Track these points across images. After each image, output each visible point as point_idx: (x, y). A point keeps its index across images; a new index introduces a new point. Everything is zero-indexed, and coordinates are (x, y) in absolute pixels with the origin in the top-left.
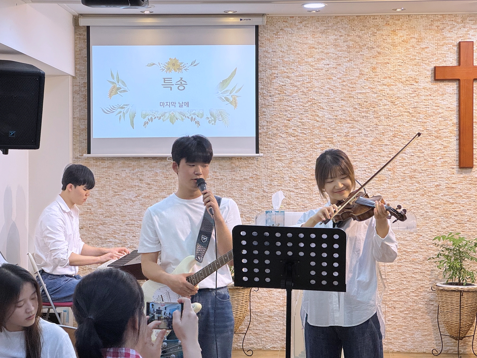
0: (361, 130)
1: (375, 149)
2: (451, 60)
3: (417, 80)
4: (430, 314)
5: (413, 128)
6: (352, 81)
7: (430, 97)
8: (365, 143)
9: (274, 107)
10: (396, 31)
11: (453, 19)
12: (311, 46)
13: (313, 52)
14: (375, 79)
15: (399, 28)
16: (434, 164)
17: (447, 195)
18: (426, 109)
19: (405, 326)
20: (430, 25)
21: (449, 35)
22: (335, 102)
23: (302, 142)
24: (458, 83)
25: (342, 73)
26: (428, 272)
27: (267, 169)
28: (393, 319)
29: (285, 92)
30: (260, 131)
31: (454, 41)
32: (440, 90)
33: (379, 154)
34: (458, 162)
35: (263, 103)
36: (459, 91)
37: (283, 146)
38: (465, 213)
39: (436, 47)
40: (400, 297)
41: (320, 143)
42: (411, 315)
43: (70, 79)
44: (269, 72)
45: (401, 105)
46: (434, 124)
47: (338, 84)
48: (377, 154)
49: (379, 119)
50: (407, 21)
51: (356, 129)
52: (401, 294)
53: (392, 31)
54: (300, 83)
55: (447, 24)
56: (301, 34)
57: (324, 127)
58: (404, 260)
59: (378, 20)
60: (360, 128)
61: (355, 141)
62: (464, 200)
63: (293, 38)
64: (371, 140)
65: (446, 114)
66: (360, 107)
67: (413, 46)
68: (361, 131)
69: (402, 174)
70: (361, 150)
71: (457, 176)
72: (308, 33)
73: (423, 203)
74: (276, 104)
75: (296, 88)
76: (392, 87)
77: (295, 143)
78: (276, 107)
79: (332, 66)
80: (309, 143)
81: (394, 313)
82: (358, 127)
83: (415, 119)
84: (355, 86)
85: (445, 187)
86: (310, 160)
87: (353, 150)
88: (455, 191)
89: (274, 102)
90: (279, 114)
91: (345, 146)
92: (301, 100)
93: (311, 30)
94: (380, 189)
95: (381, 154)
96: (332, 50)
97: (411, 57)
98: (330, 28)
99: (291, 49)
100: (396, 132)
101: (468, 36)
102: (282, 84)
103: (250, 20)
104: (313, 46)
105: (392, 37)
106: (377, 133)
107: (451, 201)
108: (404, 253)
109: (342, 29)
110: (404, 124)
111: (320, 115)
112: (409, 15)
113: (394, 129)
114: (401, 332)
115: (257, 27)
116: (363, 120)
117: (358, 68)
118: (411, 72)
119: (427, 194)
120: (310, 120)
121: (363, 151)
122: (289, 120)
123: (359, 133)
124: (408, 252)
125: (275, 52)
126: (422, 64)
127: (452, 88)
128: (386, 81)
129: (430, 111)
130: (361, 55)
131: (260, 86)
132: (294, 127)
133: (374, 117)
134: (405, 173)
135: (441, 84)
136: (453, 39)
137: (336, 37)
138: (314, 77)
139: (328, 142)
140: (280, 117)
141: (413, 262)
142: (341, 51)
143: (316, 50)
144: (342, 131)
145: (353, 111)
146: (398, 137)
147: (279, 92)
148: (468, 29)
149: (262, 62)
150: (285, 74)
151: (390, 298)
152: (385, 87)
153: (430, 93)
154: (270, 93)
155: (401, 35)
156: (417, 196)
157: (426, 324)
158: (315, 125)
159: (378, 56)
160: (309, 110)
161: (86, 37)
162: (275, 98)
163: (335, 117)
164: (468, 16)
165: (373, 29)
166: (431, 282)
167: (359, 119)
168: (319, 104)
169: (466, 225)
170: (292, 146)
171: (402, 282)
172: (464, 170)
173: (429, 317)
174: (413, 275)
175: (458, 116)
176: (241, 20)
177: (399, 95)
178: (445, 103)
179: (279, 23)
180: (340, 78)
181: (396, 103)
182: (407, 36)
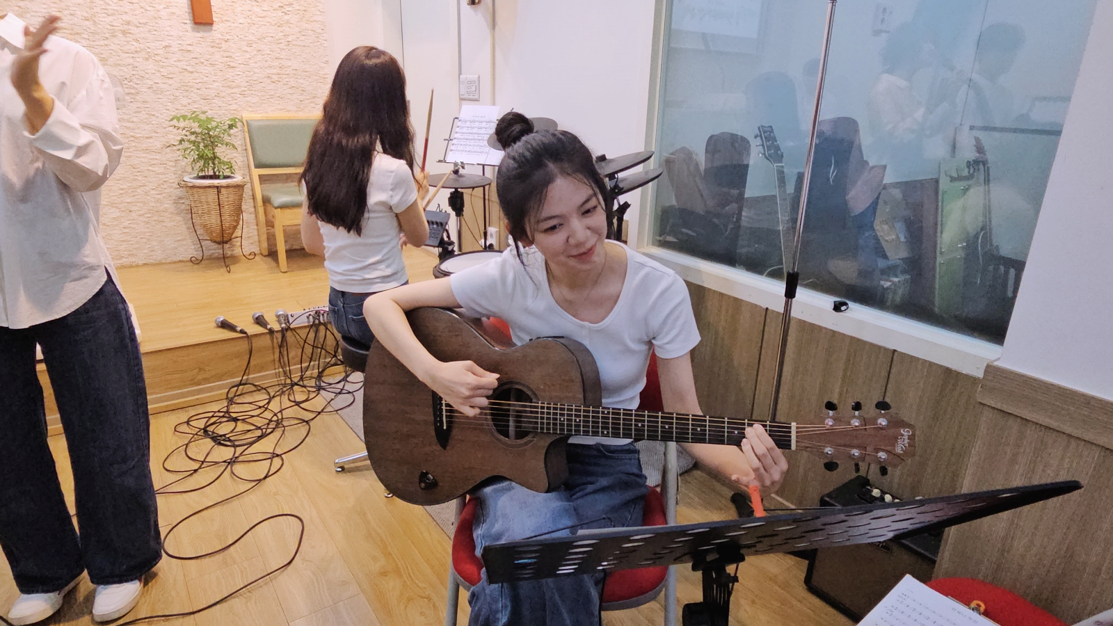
4: (182, 215)
16: (156, 16)
17: (182, 61)
19: (149, 232)
26: (171, 163)
34: (191, 15)
38: (211, 86)
40: (137, 197)
42: (156, 218)
58: (134, 148)
62: (206, 68)
71: (192, 36)
73: (149, 71)
85: (177, 49)
88: (193, 56)
107: (189, 68)
108: (132, 139)
119: (153, 58)
124: (136, 138)
141: (147, 150)
156: (138, 59)
157: (178, 227)
166: (176, 176)
169: (213, 101)
172: (202, 27)
173: (180, 219)
174: (150, 168)
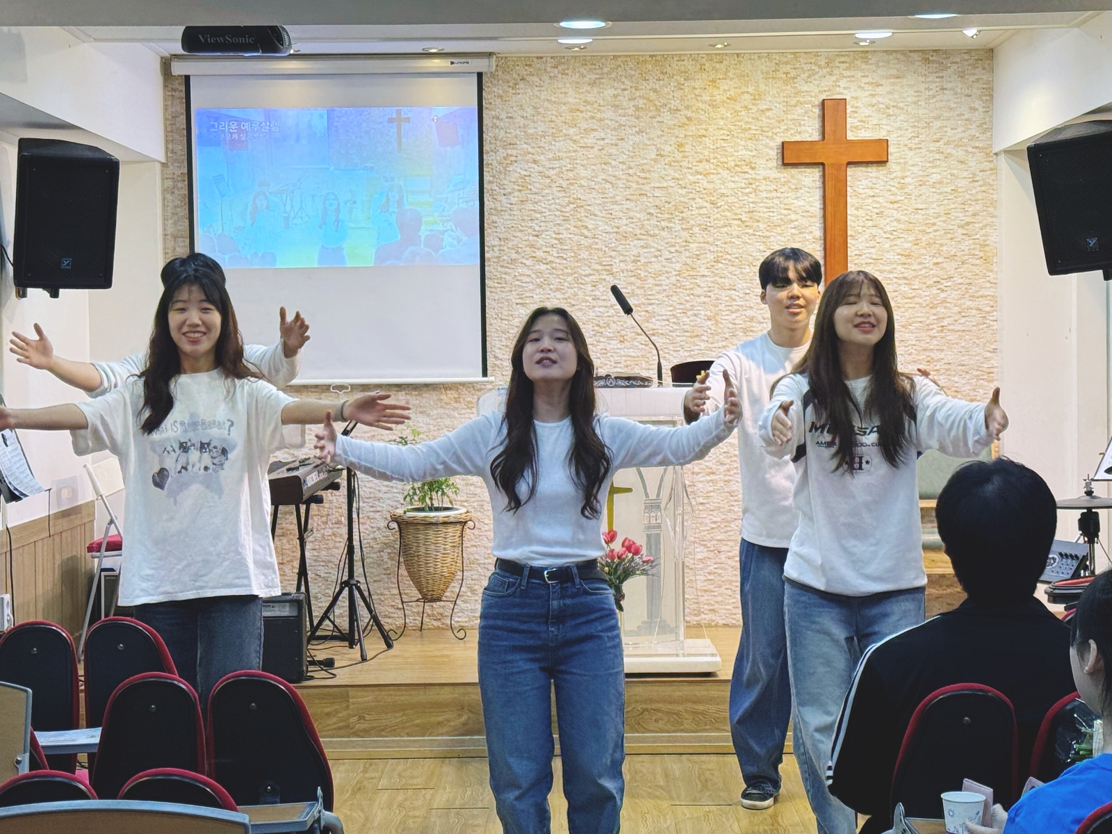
0: (660, 251)
1: (684, 284)
2: (809, 131)
3: (753, 165)
5: (748, 246)
6: (644, 167)
7: (775, 194)
8: (667, 272)
9: (512, 213)
10: (718, 81)
11: (813, 61)
12: (573, 107)
13: (576, 117)
14: (684, 164)
15: (721, 77)
18: (769, 214)
20: (773, 71)
21: (805, 88)
22: (615, 203)
23: (560, 272)
24: (821, 169)
25: (627, 153)
27: (502, 319)
28: (716, 571)
29: (529, 187)
30: (487, 255)
31: (813, 99)
32: (793, 181)
33: (692, 292)
35: (493, 206)
36: (824, 183)
37: (528, 280)
39: (785, 109)
41: (591, 275)
43: (158, 167)
44: (502, 153)
45: (727, 207)
46: (783, 239)
47: (621, 173)
48: (688, 292)
49: (691, 232)
50: (736, 64)
51: (653, 250)
52: (729, 529)
53: (710, 81)
54: (555, 172)
55: (803, 68)
56: (556, 86)
57: (596, 247)
59: (686, 63)
60: (659, 248)
61: (650, 270)
63: (543, 93)
64: (677, 269)
65: (804, 222)
66: (659, 211)
67: (746, 107)
68: (660, 253)
69: (730, 326)
70: (661, 285)
72: (568, 85)
74: (515, 207)
75: (548, 181)
76: (712, 176)
77: (548, 275)
78: (515, 213)
79: (609, 142)
80: (572, 274)
81: (719, 561)
82: (655, 245)
83: (751, 231)
84: (647, 175)
86: (573, 302)
87: (647, 286)
89: (511, 204)
90: (520, 227)
91: (633, 279)
92: (557, 201)
93: (573, 79)
94: (692, 351)
95: (695, 292)
96: (609, 114)
97: (744, 126)
98: (605, 76)
99: (539, 113)
100: (720, 254)
101: (838, 89)
102: (524, 173)
103: (468, 63)
104: (577, 107)
105: (711, 91)
106: (687, 255)
109: (626, 77)
110: (733, 240)
111: (590, 227)
112: (738, 55)
113: (716, 249)
114: (729, 592)
115: (480, 75)
116: (664, 234)
117: (653, 145)
118: (744, 151)
120: (572, 236)
121: (665, 287)
122: (537, 236)
123: (656, 257)
125: (511, 118)
126: (761, 137)
127: (811, 177)
128: (700, 167)
129: (775, 218)
130: (658, 122)
131: (487, 177)
132: (547, 247)
133: (682, 229)
134: (735, 324)
135: (794, 171)
136: (813, 94)
137: (616, 92)
138: (578, 162)
139: (604, 272)
140: (522, 231)
142: (624, 116)
143: (581, 115)
144: (628, 253)
145: (646, 218)
146: (723, 261)
147: (520, 188)
148: (838, 77)
149: (490, 137)
150: (530, 155)
151: (712, 535)
152: (700, 177)
153: (775, 187)
154: (504, 189)
155: (726, 88)
158: (582, 242)
159: (687, 125)
160: (571, 217)
161: (183, 95)
162: (512, 198)
163: (616, 230)
164: (837, 55)
165: (678, 77)
167: (657, 232)
168: (588, 208)
170: (542, 280)
171: (732, 508)
175: (822, 225)
176: (452, 63)
177: (723, 191)
178: (801, 203)
179: (518, 68)
180: (623, 163)
181: (719, 204)
182: (736, 90)
